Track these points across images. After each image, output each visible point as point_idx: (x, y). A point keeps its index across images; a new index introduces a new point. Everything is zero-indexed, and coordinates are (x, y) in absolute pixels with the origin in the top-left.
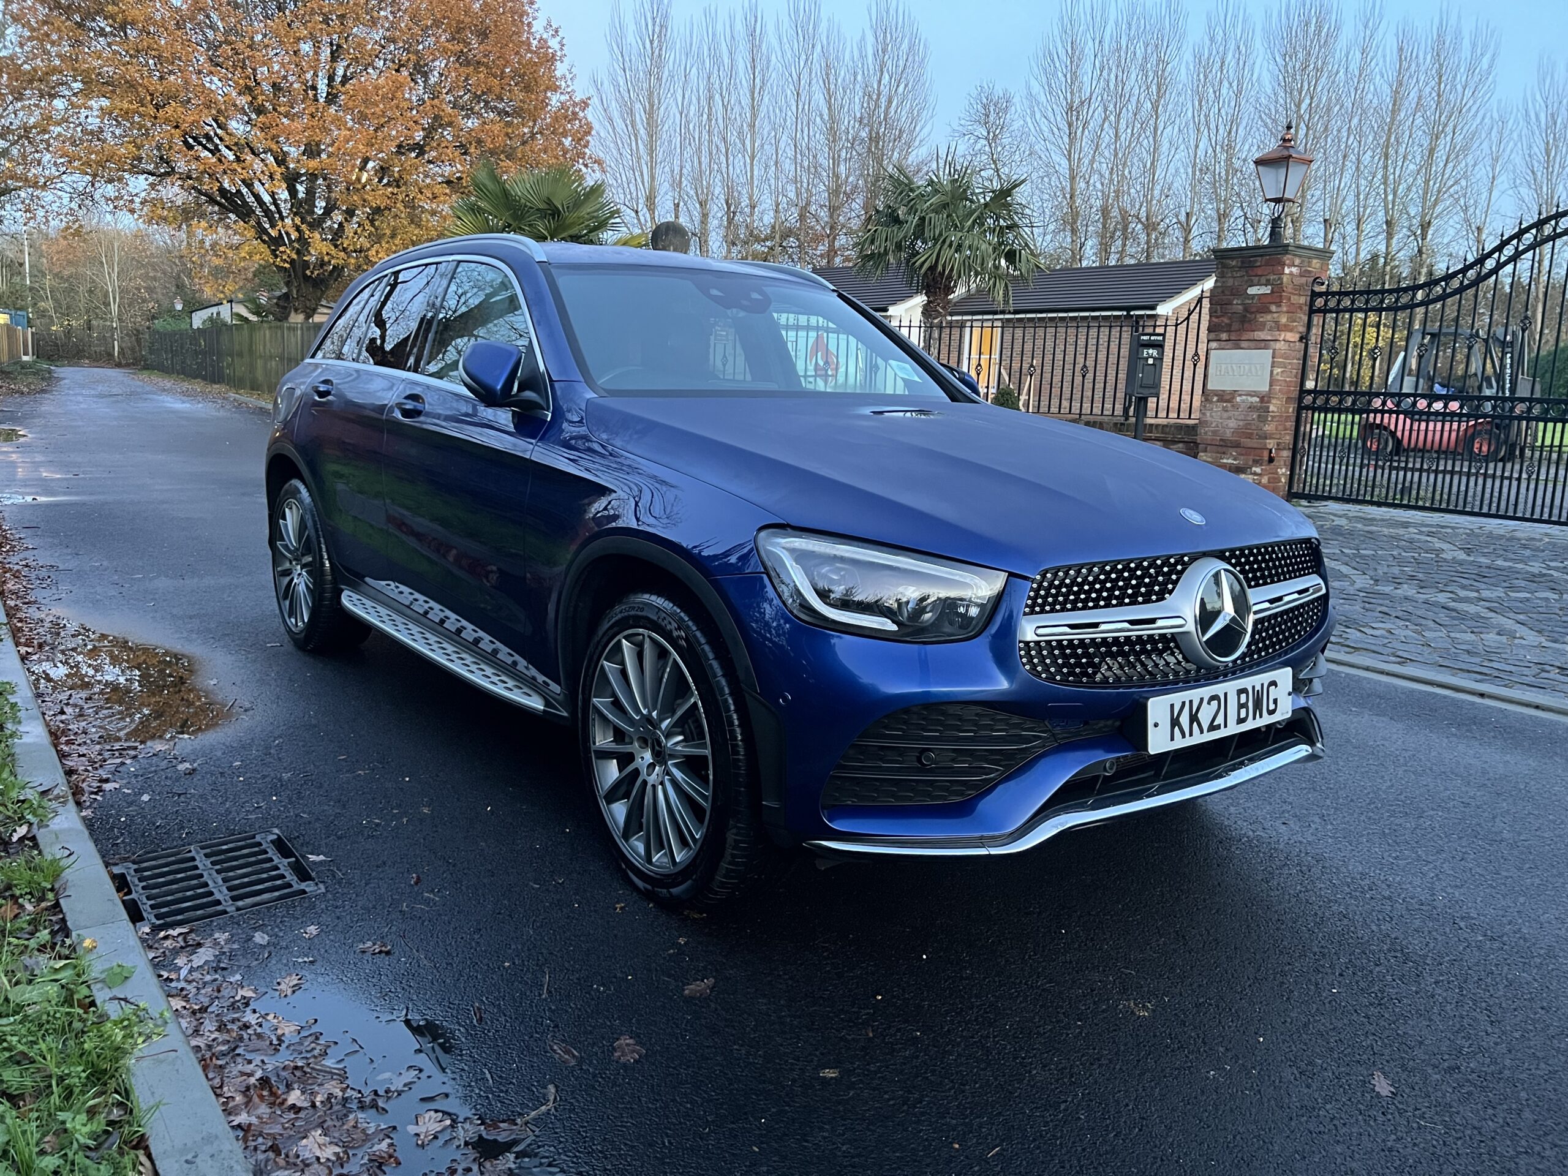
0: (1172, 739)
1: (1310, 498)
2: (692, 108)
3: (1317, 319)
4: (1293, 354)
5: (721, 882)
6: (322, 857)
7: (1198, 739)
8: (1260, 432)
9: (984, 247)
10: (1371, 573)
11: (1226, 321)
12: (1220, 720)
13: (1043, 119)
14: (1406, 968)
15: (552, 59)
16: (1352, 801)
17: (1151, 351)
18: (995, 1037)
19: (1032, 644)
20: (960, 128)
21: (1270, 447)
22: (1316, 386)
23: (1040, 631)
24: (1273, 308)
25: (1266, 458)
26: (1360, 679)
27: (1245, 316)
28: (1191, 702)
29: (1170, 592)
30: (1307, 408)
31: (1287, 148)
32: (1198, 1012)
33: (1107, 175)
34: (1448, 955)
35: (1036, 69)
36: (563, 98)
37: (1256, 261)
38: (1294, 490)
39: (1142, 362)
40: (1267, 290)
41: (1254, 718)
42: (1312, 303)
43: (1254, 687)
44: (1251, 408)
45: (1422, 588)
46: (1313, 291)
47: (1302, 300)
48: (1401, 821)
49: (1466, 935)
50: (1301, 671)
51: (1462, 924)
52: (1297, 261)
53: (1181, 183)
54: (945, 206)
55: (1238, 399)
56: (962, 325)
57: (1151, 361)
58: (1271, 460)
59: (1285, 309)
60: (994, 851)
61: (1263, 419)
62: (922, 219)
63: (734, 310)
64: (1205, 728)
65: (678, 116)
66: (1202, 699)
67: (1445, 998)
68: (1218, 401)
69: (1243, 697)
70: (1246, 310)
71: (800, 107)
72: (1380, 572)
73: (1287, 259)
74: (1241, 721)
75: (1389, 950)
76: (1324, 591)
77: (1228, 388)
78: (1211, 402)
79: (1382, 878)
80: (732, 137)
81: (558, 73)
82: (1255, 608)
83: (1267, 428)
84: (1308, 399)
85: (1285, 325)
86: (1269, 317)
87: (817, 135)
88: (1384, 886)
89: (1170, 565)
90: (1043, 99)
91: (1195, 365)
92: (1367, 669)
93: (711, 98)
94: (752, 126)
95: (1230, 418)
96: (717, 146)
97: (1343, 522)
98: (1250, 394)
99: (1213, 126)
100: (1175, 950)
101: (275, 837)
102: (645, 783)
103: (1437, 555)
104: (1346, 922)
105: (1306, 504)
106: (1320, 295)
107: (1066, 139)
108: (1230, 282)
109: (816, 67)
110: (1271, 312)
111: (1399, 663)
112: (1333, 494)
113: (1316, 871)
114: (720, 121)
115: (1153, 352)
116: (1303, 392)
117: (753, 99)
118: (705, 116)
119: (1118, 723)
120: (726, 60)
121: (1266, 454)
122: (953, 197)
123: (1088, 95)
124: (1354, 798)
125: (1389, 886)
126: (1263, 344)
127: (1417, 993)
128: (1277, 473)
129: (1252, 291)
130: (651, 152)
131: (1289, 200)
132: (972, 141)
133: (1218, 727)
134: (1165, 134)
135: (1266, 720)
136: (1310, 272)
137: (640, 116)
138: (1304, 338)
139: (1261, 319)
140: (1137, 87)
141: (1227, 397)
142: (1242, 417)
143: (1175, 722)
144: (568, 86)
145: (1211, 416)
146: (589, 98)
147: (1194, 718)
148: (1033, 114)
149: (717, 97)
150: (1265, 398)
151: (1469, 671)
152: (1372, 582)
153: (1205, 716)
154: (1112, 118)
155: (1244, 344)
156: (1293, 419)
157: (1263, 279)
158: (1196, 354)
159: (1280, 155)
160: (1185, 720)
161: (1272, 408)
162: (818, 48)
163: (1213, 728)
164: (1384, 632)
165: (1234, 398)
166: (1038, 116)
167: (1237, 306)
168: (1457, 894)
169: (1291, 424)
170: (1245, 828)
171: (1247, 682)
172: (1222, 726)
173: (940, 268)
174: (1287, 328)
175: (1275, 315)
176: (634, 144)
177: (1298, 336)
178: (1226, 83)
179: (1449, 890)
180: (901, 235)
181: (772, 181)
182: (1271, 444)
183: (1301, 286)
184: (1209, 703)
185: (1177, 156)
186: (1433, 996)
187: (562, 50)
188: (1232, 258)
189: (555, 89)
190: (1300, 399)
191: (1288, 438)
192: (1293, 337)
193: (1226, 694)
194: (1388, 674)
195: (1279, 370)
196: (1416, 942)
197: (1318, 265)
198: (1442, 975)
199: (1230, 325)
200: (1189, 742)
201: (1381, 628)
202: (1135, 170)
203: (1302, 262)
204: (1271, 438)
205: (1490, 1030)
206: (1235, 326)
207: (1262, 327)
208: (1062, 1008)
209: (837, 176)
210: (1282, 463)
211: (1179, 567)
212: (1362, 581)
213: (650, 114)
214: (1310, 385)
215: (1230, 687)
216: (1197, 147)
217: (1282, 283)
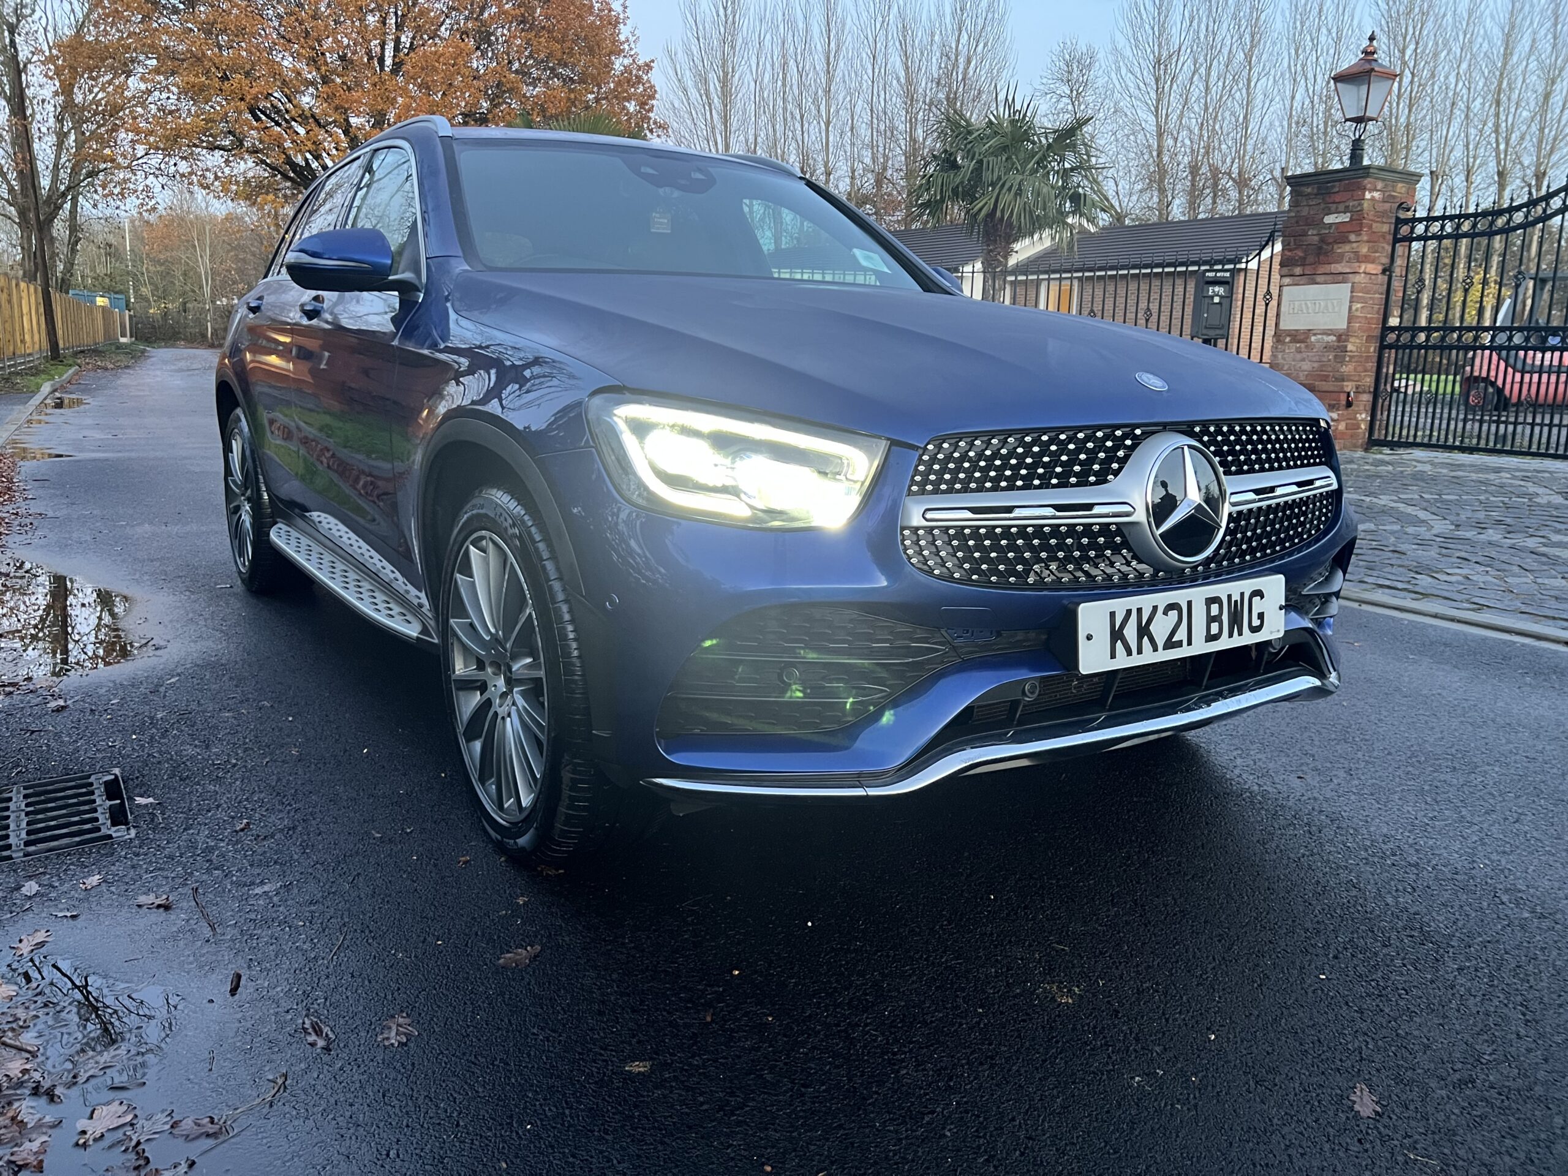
0: (1113, 656)
1: (1393, 445)
2: (767, 75)
3: (1400, 249)
4: (1376, 287)
5: (562, 830)
6: (151, 800)
7: (1149, 657)
8: (1337, 374)
9: (1045, 190)
10: (1453, 518)
11: (1301, 254)
12: (1181, 635)
13: (1129, 75)
14: (1423, 950)
15: (615, 23)
16: (1389, 754)
17: (1217, 289)
18: (866, 1025)
19: (921, 532)
20: (1042, 87)
21: (1348, 390)
22: (1400, 323)
23: (929, 515)
24: (1352, 237)
25: (1344, 403)
26: (1425, 626)
27: (1320, 248)
28: (1139, 610)
29: (1116, 473)
30: (1390, 347)
31: (1369, 61)
32: (1138, 999)
33: (1196, 131)
34: (1480, 935)
35: (1121, 22)
36: (626, 62)
37: (1333, 187)
38: (1376, 436)
39: (1207, 300)
40: (1345, 218)
41: (1231, 635)
42: (1396, 230)
43: (1229, 597)
44: (1327, 347)
45: (1509, 533)
46: (1397, 218)
47: (1385, 228)
48: (1448, 777)
49: (1509, 912)
50: (1305, 585)
51: (1505, 898)
52: (1380, 185)
53: (1276, 137)
54: (1004, 148)
55: (1313, 338)
56: (1038, 283)
57: (1217, 300)
58: (1349, 404)
59: (1365, 238)
60: (873, 792)
61: (1340, 360)
62: (980, 162)
63: (668, 189)
64: (1160, 646)
65: (752, 84)
66: (1155, 608)
67: (1469, 990)
68: (1291, 342)
69: (1215, 609)
70: (1322, 240)
71: (877, 71)
72: (1463, 517)
73: (1368, 182)
74: (1211, 638)
75: (1405, 928)
76: (1335, 486)
77: (1301, 326)
78: (1284, 343)
79: (1410, 841)
80: (808, 103)
81: (622, 38)
82: (1235, 499)
83: (1344, 369)
84: (1392, 337)
85: (1366, 256)
86: (1347, 247)
87: (894, 99)
88: (1412, 851)
89: (1115, 439)
90: (1128, 53)
91: (1267, 305)
92: (1436, 616)
93: (785, 65)
94: (827, 91)
95: (1303, 360)
96: (792, 113)
97: (1427, 468)
98: (1327, 333)
99: (1310, 75)
100: (1127, 923)
101: (113, 777)
102: (496, 714)
103: (1530, 499)
104: (1354, 893)
105: (1390, 452)
106: (1406, 221)
107: (1153, 95)
108: (1305, 212)
109: (893, 29)
110: (1350, 242)
111: (1473, 610)
112: (1418, 440)
113: (1329, 833)
114: (795, 87)
115: (1220, 290)
116: (1386, 329)
117: (828, 64)
118: (780, 83)
119: (1044, 637)
120: (801, 25)
121: (1343, 397)
122: (1013, 139)
123: (1176, 47)
124: (1393, 751)
125: (1417, 850)
126: (1341, 277)
127: (1432, 982)
128: (1355, 418)
129: (1329, 219)
130: (725, 121)
131: (1371, 119)
132: (1054, 100)
133: (1179, 644)
134: (1259, 84)
135: (1248, 639)
136: (1394, 197)
137: (714, 85)
138: (1388, 270)
139: (1340, 249)
140: (1229, 37)
141: (1300, 337)
142: (1317, 358)
143: (1117, 635)
144: (631, 49)
145: (1284, 359)
146: (653, 61)
147: (1144, 631)
148: (1119, 69)
149: (792, 63)
150: (1342, 337)
151: (1554, 618)
152: (1453, 527)
153: (1161, 628)
154: (1202, 70)
155: (1319, 279)
156: (1375, 359)
157: (1341, 207)
158: (1268, 292)
159: (1361, 69)
160: (1131, 632)
161: (1350, 347)
162: (895, 9)
163: (1170, 644)
164: (1460, 578)
165: (1308, 337)
166: (1124, 71)
167: (1312, 233)
168: (1503, 862)
169: (1372, 365)
170: (1250, 782)
171: (1220, 590)
172: (1185, 643)
173: (998, 214)
174: (1367, 259)
175: (1355, 245)
176: (708, 113)
177: (1380, 268)
178: (1324, 30)
179: (1494, 857)
180: (958, 180)
181: (848, 148)
182: (1349, 386)
183: (1384, 214)
184: (1165, 613)
185: (1271, 109)
186: (1453, 987)
187: (624, 12)
188: (1308, 185)
189: (619, 52)
190: (1383, 337)
191: (1369, 381)
192: (1375, 268)
193: (1189, 603)
194: (1459, 621)
195: (1359, 305)
196: (1440, 918)
197: (1403, 190)
198: (1470, 960)
199: (1304, 258)
200: (1136, 661)
201: (1457, 574)
202: (1227, 123)
203: (1386, 185)
204: (1349, 380)
205: (1523, 1032)
206: (1310, 259)
207: (1340, 259)
208: (963, 990)
209: (914, 140)
210: (1362, 408)
211: (1128, 442)
212: (1441, 526)
213: (725, 82)
214: (1394, 322)
215: (1197, 595)
216: (1293, 98)
217: (1361, 210)
